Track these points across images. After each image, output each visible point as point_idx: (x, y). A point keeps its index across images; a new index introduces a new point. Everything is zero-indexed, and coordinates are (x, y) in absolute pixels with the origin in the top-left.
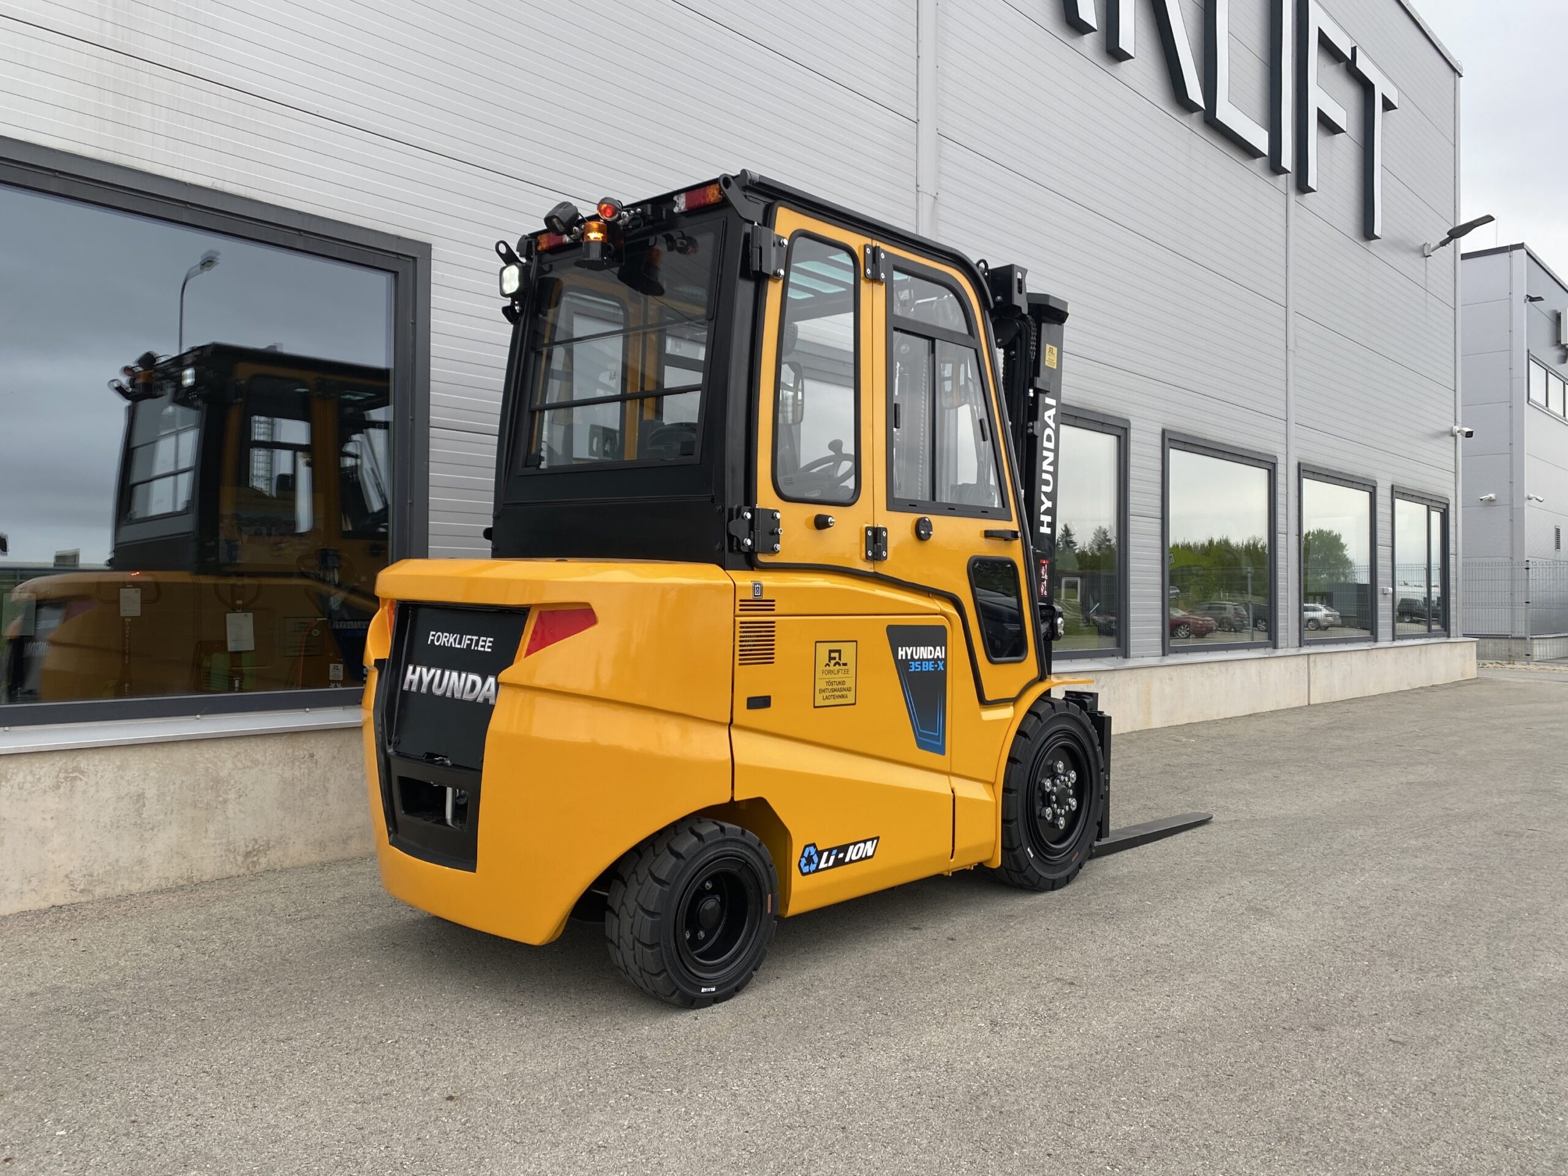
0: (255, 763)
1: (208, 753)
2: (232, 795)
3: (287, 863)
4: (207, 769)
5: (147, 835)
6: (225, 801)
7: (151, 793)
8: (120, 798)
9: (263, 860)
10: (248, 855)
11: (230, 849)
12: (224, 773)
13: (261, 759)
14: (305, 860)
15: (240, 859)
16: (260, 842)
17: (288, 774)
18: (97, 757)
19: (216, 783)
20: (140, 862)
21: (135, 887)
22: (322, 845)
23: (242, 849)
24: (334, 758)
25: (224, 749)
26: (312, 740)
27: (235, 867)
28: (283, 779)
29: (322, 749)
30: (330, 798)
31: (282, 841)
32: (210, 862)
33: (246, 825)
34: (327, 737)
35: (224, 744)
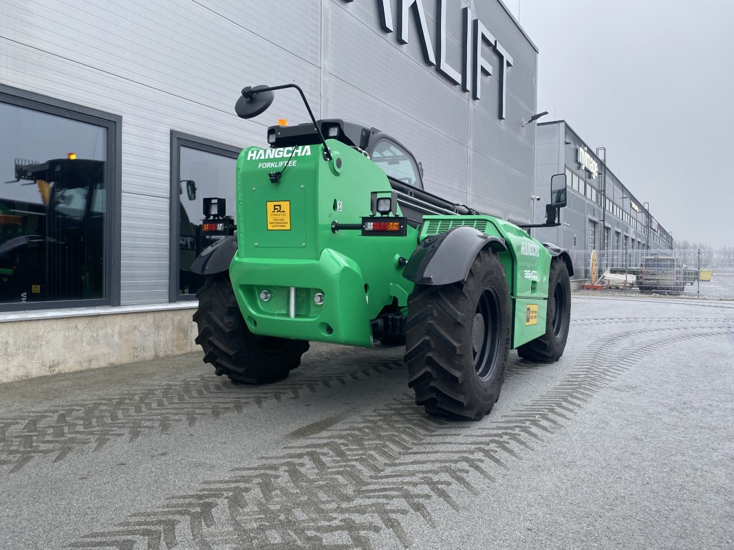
0: (54, 330)
1: (34, 325)
2: (44, 343)
3: (66, 371)
4: (33, 332)
5: (10, 359)
6: (41, 345)
7: (11, 341)
9: (57, 369)
10: (50, 367)
11: (43, 365)
12: (40, 334)
13: (54, 327)
15: (47, 368)
16: (55, 362)
17: (67, 334)
19: (38, 338)
20: (7, 369)
21: (5, 381)
22: (81, 364)
23: (48, 365)
24: (85, 327)
25: (40, 324)
26: (77, 320)
27: (45, 372)
28: (65, 336)
29: (81, 324)
30: (84, 344)
31: (64, 361)
32: (35, 370)
33: (50, 355)
34: (83, 319)
35: (40, 322)
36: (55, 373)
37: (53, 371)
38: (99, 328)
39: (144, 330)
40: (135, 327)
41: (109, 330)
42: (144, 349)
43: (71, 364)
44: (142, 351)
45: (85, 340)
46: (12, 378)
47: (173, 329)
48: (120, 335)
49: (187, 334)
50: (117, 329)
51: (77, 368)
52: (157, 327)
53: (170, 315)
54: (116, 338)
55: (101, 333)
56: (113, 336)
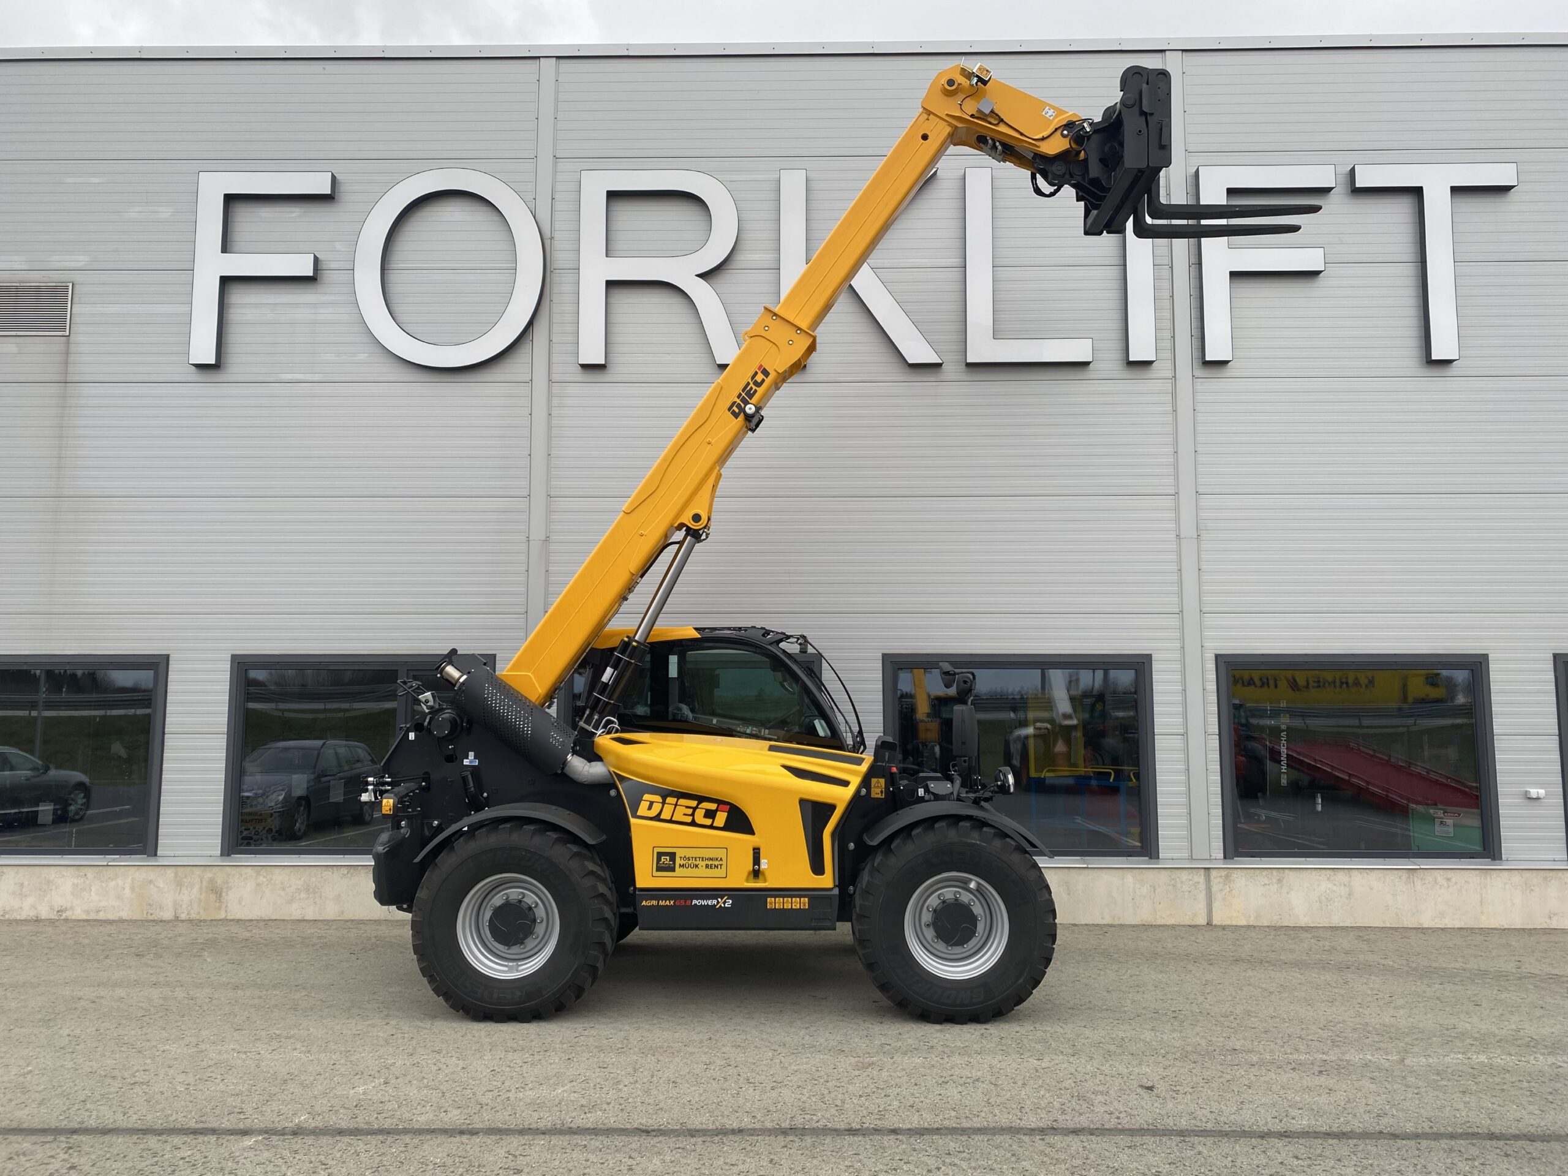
0: (64, 876)
1: (46, 870)
2: (54, 887)
3: (73, 918)
5: (24, 898)
6: (51, 890)
7: (26, 883)
8: (15, 884)
9: (64, 915)
10: (58, 911)
11: (52, 909)
12: (51, 879)
13: (65, 874)
14: (80, 918)
15: (55, 913)
16: (63, 908)
17: (76, 881)
18: (9, 868)
19: (49, 882)
20: (21, 908)
21: (18, 917)
22: (88, 912)
23: (56, 910)
24: (95, 877)
25: (52, 870)
26: (86, 869)
27: (53, 916)
28: (73, 884)
29: (90, 873)
30: (93, 893)
31: (72, 908)
32: (44, 913)
33: (59, 901)
34: (92, 868)
35: (52, 868)
36: (62, 918)
37: (61, 915)
38: (109, 878)
39: (162, 886)
40: (151, 882)
41: (120, 882)
42: (161, 908)
43: (79, 913)
44: (158, 910)
45: (93, 888)
46: (25, 917)
47: (201, 888)
48: (132, 889)
49: (221, 896)
50: (129, 880)
51: (84, 917)
52: (179, 884)
53: (197, 871)
54: (127, 892)
55: (112, 884)
56: (124, 889)
